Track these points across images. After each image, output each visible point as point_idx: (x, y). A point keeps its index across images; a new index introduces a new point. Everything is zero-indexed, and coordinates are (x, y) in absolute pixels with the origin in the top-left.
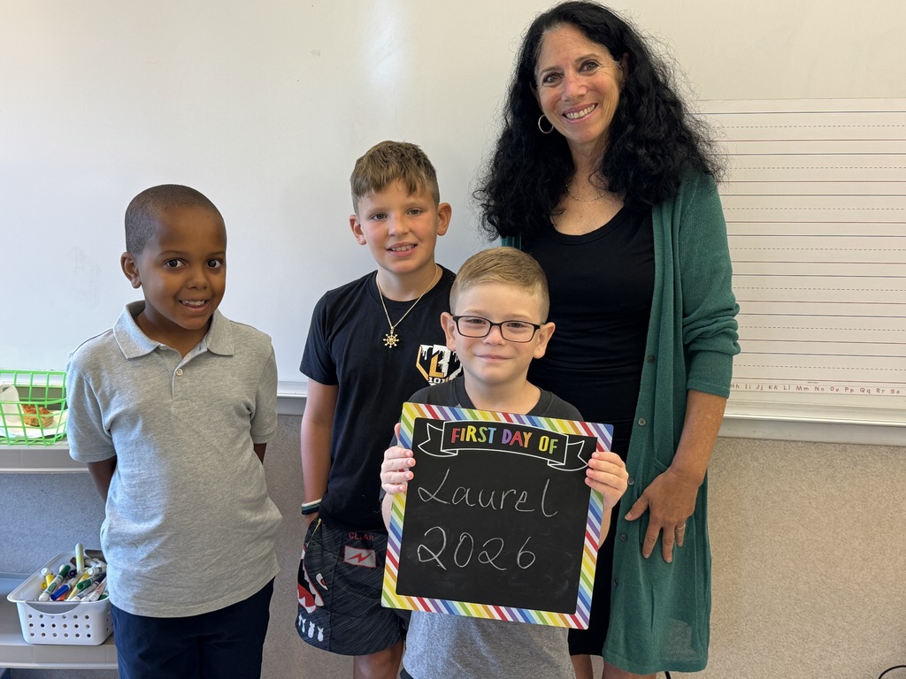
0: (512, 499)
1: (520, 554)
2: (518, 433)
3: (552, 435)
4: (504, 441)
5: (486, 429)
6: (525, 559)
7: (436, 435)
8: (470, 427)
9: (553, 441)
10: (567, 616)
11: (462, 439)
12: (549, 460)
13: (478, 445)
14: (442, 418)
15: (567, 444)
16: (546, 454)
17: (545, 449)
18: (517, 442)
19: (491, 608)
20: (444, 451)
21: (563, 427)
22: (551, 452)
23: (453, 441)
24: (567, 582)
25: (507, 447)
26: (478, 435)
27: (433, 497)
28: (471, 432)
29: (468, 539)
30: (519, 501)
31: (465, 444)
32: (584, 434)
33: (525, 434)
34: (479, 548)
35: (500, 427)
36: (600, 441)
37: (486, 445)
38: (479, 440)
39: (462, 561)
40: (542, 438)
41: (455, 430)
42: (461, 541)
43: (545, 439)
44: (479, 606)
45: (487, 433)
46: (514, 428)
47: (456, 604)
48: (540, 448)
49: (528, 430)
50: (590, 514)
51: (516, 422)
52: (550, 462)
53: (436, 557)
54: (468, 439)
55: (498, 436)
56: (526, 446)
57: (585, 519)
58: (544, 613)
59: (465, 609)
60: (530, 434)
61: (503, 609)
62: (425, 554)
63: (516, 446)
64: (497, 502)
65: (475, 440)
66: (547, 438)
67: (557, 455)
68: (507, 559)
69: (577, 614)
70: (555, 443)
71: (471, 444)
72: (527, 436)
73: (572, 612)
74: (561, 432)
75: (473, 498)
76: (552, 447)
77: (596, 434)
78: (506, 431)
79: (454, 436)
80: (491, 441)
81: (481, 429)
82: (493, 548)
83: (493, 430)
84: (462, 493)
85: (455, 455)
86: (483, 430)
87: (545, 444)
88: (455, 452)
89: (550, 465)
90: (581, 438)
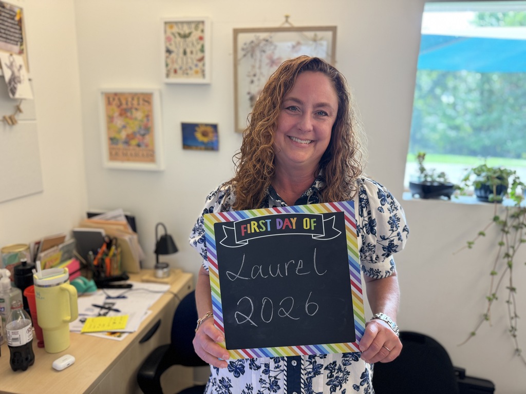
0: (292, 267)
1: (307, 306)
2: (287, 220)
3: (311, 217)
4: (278, 227)
5: (264, 222)
6: (312, 308)
7: (230, 232)
8: (252, 223)
9: (312, 220)
10: (350, 344)
11: (249, 232)
12: (312, 235)
13: (261, 233)
14: (232, 220)
15: (323, 221)
16: (310, 231)
17: (308, 227)
18: (287, 226)
19: (294, 348)
20: (238, 243)
21: (318, 209)
22: (313, 228)
23: (243, 234)
24: (345, 319)
25: (281, 231)
26: (259, 227)
27: (237, 276)
28: (254, 226)
29: (268, 302)
30: (298, 268)
31: (252, 235)
32: (334, 211)
33: (292, 219)
34: (277, 307)
35: (273, 218)
36: (346, 213)
37: (266, 232)
38: (261, 230)
39: (267, 318)
40: (305, 220)
41: (242, 227)
42: (264, 304)
43: (306, 220)
44: (286, 348)
45: (265, 224)
46: (283, 217)
47: (270, 349)
48: (305, 227)
49: (293, 216)
50: (351, 268)
51: (284, 213)
52: (314, 236)
53: (248, 319)
54: (253, 231)
55: (273, 224)
56: (294, 228)
57: (348, 272)
58: (333, 345)
59: (277, 352)
60: (295, 219)
61: (303, 347)
62: (241, 318)
63: (288, 229)
64: (283, 273)
65: (258, 231)
66: (308, 219)
67: (318, 230)
68: (299, 311)
69: (357, 341)
70: (314, 222)
71: (256, 234)
72: (294, 221)
73: (353, 341)
74: (317, 213)
75: (265, 272)
76: (313, 225)
77: (342, 210)
78: (278, 220)
79: (243, 231)
80: (269, 229)
81: (260, 222)
82: (287, 306)
83: (269, 221)
84: (257, 270)
85: (246, 244)
86: (262, 222)
87: (307, 224)
88: (246, 242)
89: (314, 238)
90: (332, 214)
